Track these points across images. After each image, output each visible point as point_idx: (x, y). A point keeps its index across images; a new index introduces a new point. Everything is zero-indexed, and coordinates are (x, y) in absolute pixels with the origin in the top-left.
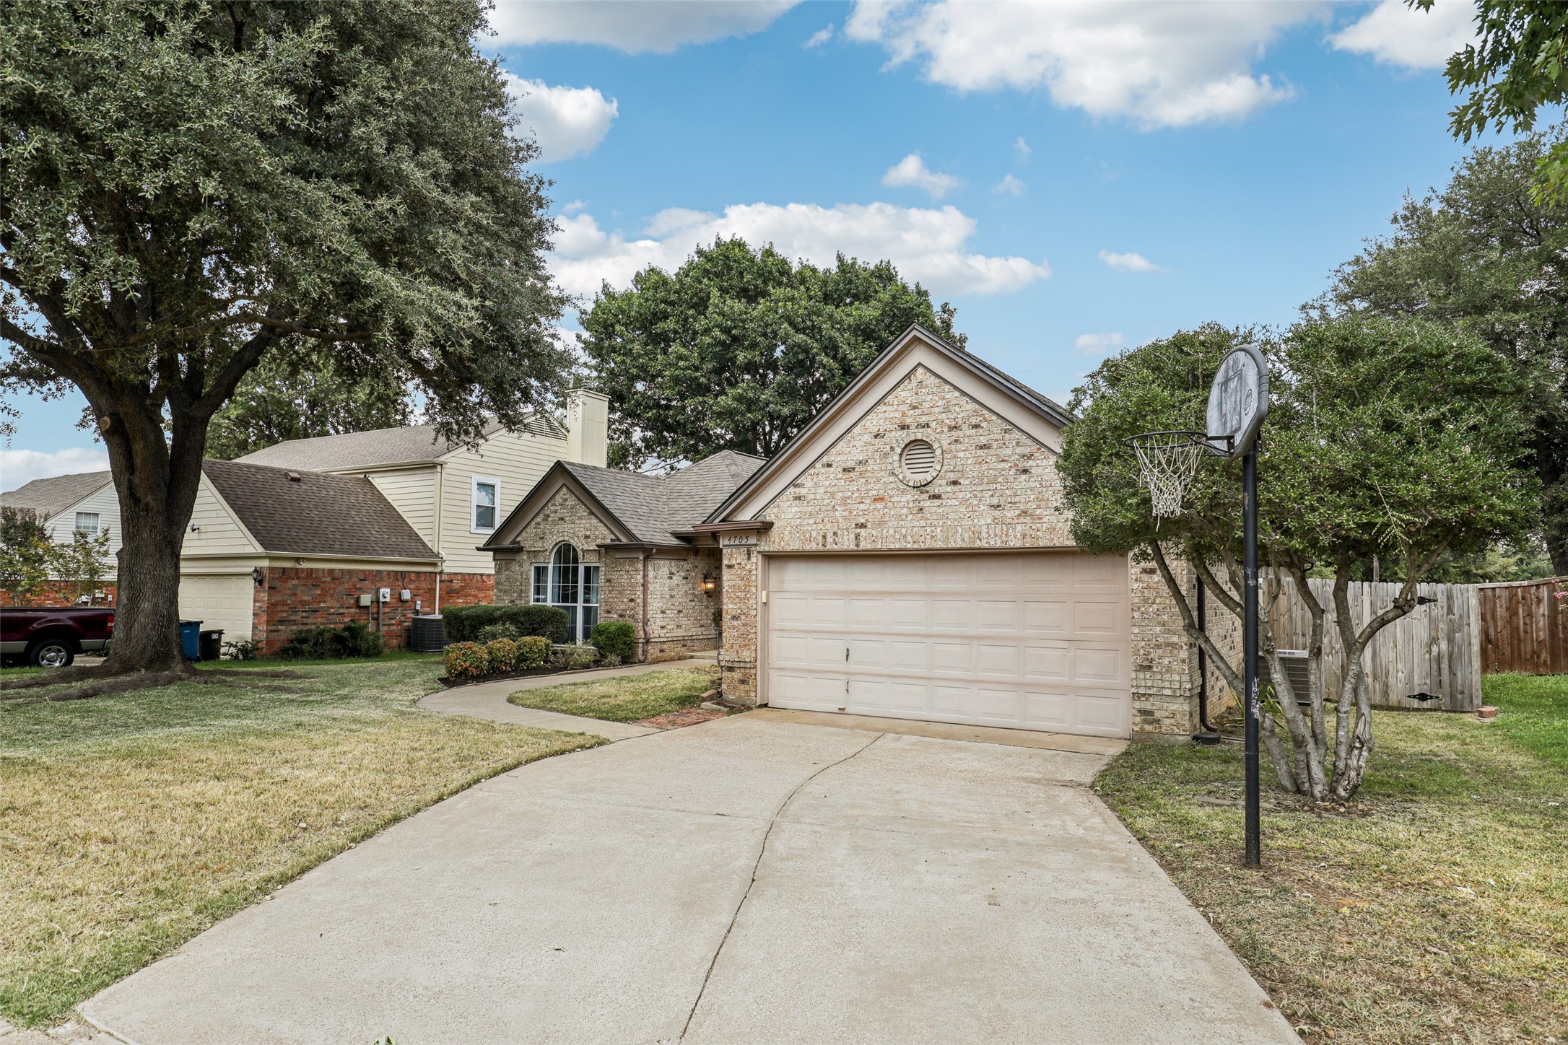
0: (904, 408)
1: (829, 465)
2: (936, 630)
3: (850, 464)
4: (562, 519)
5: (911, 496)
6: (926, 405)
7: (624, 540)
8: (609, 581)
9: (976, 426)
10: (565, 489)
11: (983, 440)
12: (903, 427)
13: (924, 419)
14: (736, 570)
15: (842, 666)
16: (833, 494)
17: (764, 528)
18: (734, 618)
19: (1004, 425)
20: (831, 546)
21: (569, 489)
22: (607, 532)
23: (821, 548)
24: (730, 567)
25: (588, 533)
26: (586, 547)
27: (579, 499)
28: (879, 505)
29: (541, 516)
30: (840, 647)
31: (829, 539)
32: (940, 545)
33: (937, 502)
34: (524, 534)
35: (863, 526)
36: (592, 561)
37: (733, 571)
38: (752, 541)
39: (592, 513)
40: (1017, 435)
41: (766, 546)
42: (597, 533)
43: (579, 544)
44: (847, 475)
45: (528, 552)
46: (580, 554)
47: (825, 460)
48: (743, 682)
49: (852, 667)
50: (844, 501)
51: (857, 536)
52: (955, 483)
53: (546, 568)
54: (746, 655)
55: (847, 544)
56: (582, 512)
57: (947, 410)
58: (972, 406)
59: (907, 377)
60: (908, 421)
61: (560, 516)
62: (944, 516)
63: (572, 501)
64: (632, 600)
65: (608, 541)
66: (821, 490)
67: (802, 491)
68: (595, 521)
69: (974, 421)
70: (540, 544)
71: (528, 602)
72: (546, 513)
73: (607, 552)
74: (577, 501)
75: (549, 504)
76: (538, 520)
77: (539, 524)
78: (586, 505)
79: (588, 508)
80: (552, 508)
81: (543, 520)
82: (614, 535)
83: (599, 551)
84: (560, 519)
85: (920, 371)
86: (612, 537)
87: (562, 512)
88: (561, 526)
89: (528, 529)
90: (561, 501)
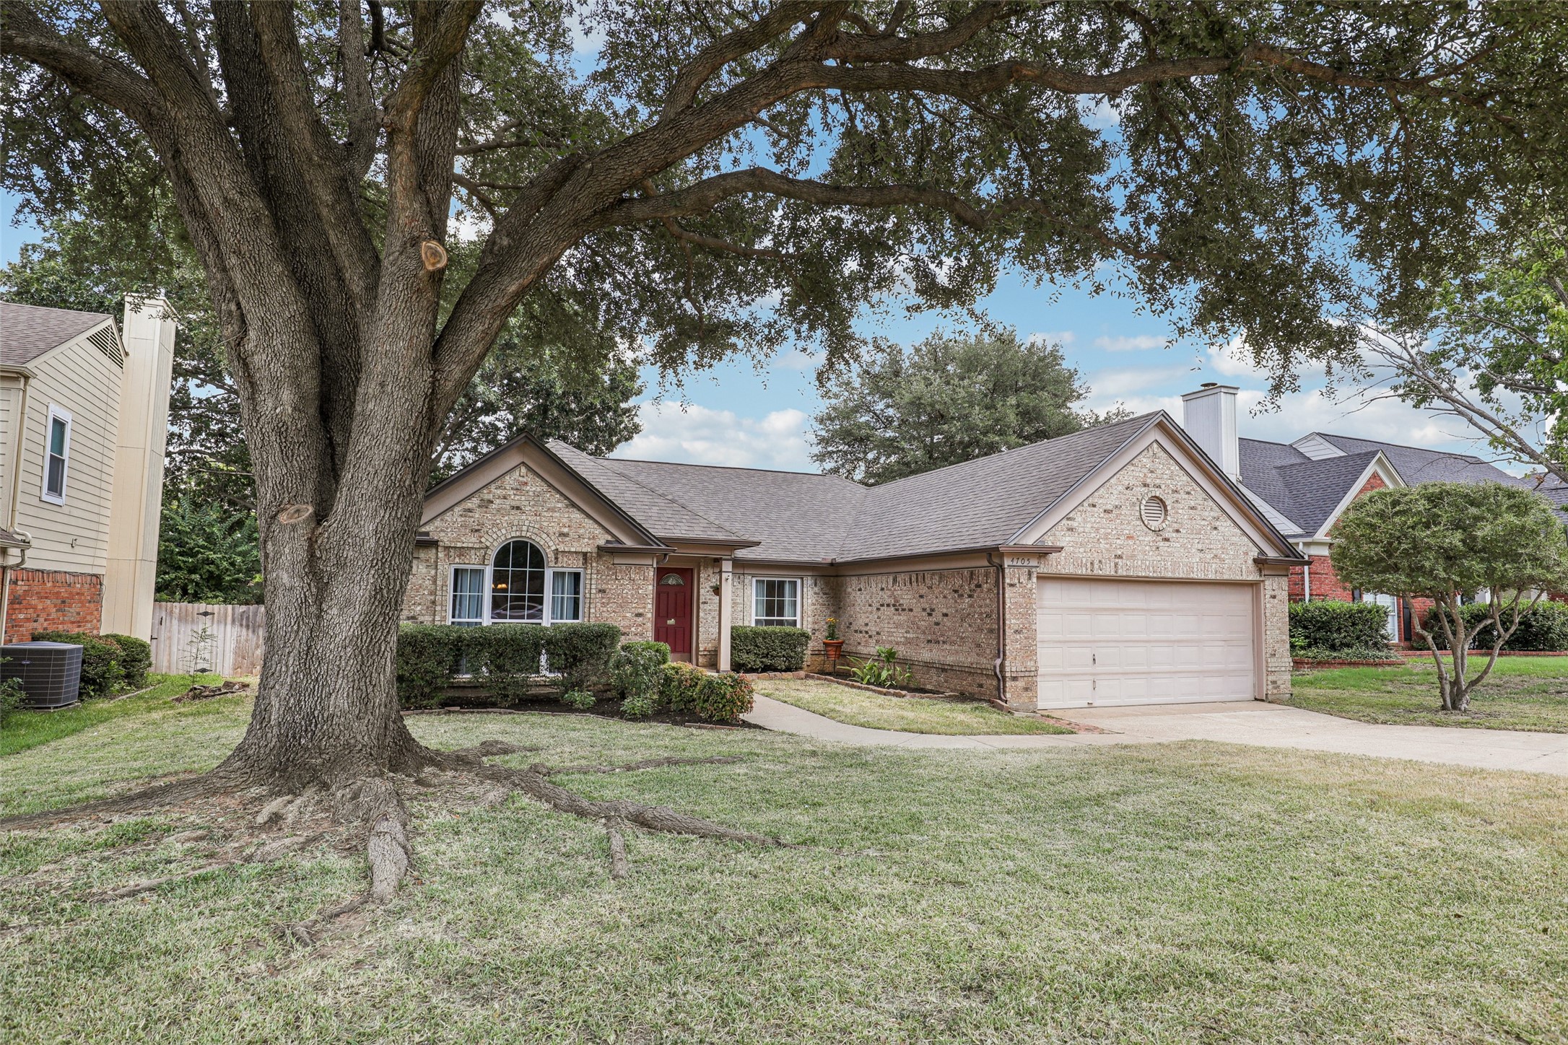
0: (1145, 471)
1: (1094, 506)
2: (1153, 637)
3: (1109, 507)
4: (518, 508)
5: (1150, 537)
6: (1159, 472)
7: (629, 543)
8: (602, 591)
9: (1188, 493)
10: (523, 470)
11: (1192, 504)
12: (1145, 485)
13: (1158, 481)
14: (1018, 589)
15: (1090, 669)
16: (1098, 529)
17: (1042, 553)
18: (1016, 632)
19: (1204, 495)
20: (1097, 572)
21: (529, 469)
22: (598, 531)
23: (1089, 572)
24: (1012, 585)
25: (566, 530)
26: (561, 548)
27: (550, 485)
28: (1131, 542)
29: (476, 501)
30: (1087, 653)
31: (1096, 566)
32: (1170, 575)
33: (1167, 544)
34: (437, 523)
35: (1120, 557)
36: (573, 565)
37: (1015, 589)
38: (1034, 563)
39: (574, 505)
40: (1211, 503)
41: (1043, 569)
42: (582, 531)
43: (548, 545)
44: (1107, 516)
45: (447, 548)
46: (549, 555)
47: (1091, 500)
48: (1026, 689)
49: (1098, 669)
50: (1106, 536)
51: (1116, 565)
52: (1178, 531)
53: (478, 573)
54: (1030, 664)
55: (1108, 571)
56: (555, 501)
57: (1171, 478)
58: (1186, 478)
59: (1147, 448)
60: (1148, 481)
61: (514, 503)
62: (1171, 554)
63: (535, 486)
64: (639, 615)
65: (602, 542)
66: (1089, 525)
67: (1075, 524)
68: (577, 516)
69: (1188, 489)
70: (474, 540)
71: (444, 618)
72: (486, 497)
73: (599, 556)
74: (545, 488)
75: (493, 487)
76: (469, 505)
77: (470, 510)
78: (562, 494)
79: (567, 498)
80: (499, 492)
81: (480, 506)
82: (613, 536)
83: (585, 554)
84: (513, 508)
85: (1155, 445)
86: (609, 538)
87: (515, 499)
88: (515, 517)
89: (448, 517)
90: (516, 485)
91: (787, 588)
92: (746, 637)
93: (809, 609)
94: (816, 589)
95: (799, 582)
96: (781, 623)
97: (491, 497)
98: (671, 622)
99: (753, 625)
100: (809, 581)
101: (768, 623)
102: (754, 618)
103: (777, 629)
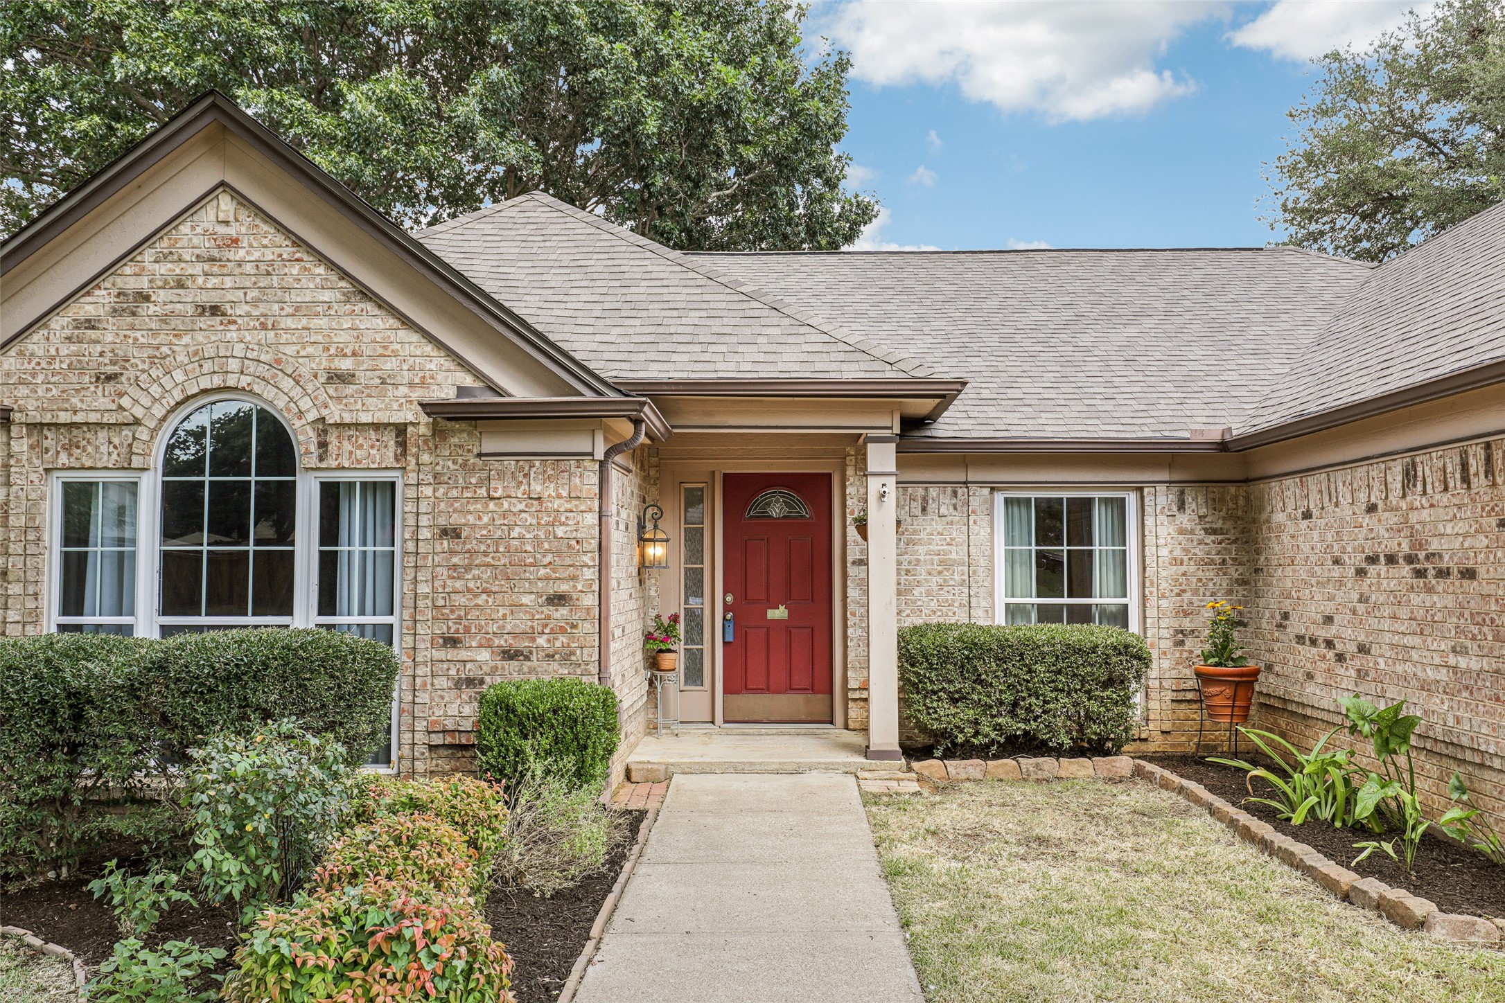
4: (215, 310)
7: (519, 390)
8: (450, 533)
10: (226, 204)
21: (242, 200)
22: (437, 362)
25: (345, 365)
26: (335, 414)
27: (299, 242)
29: (103, 298)
34: (9, 360)
39: (366, 294)
42: (390, 365)
43: (300, 407)
45: (36, 427)
46: (303, 439)
53: (122, 494)
56: (314, 286)
61: (204, 298)
63: (260, 247)
64: (558, 600)
65: (447, 393)
68: (376, 323)
70: (103, 402)
71: (34, 617)
72: (132, 284)
73: (438, 433)
74: (287, 251)
75: (148, 255)
76: (86, 308)
77: (90, 324)
78: (332, 265)
79: (344, 275)
80: (163, 269)
81: (115, 312)
82: (478, 374)
83: (401, 430)
84: (202, 310)
86: (468, 381)
87: (212, 288)
88: (208, 335)
89: (36, 343)
90: (206, 246)
91: (1100, 520)
92: (947, 656)
93: (1163, 575)
94: (1185, 520)
95: (1132, 499)
96: (1082, 615)
97: (143, 284)
98: (779, 613)
99: (1000, 619)
100: (1161, 498)
101: (1047, 614)
102: (1001, 600)
103: (1074, 633)
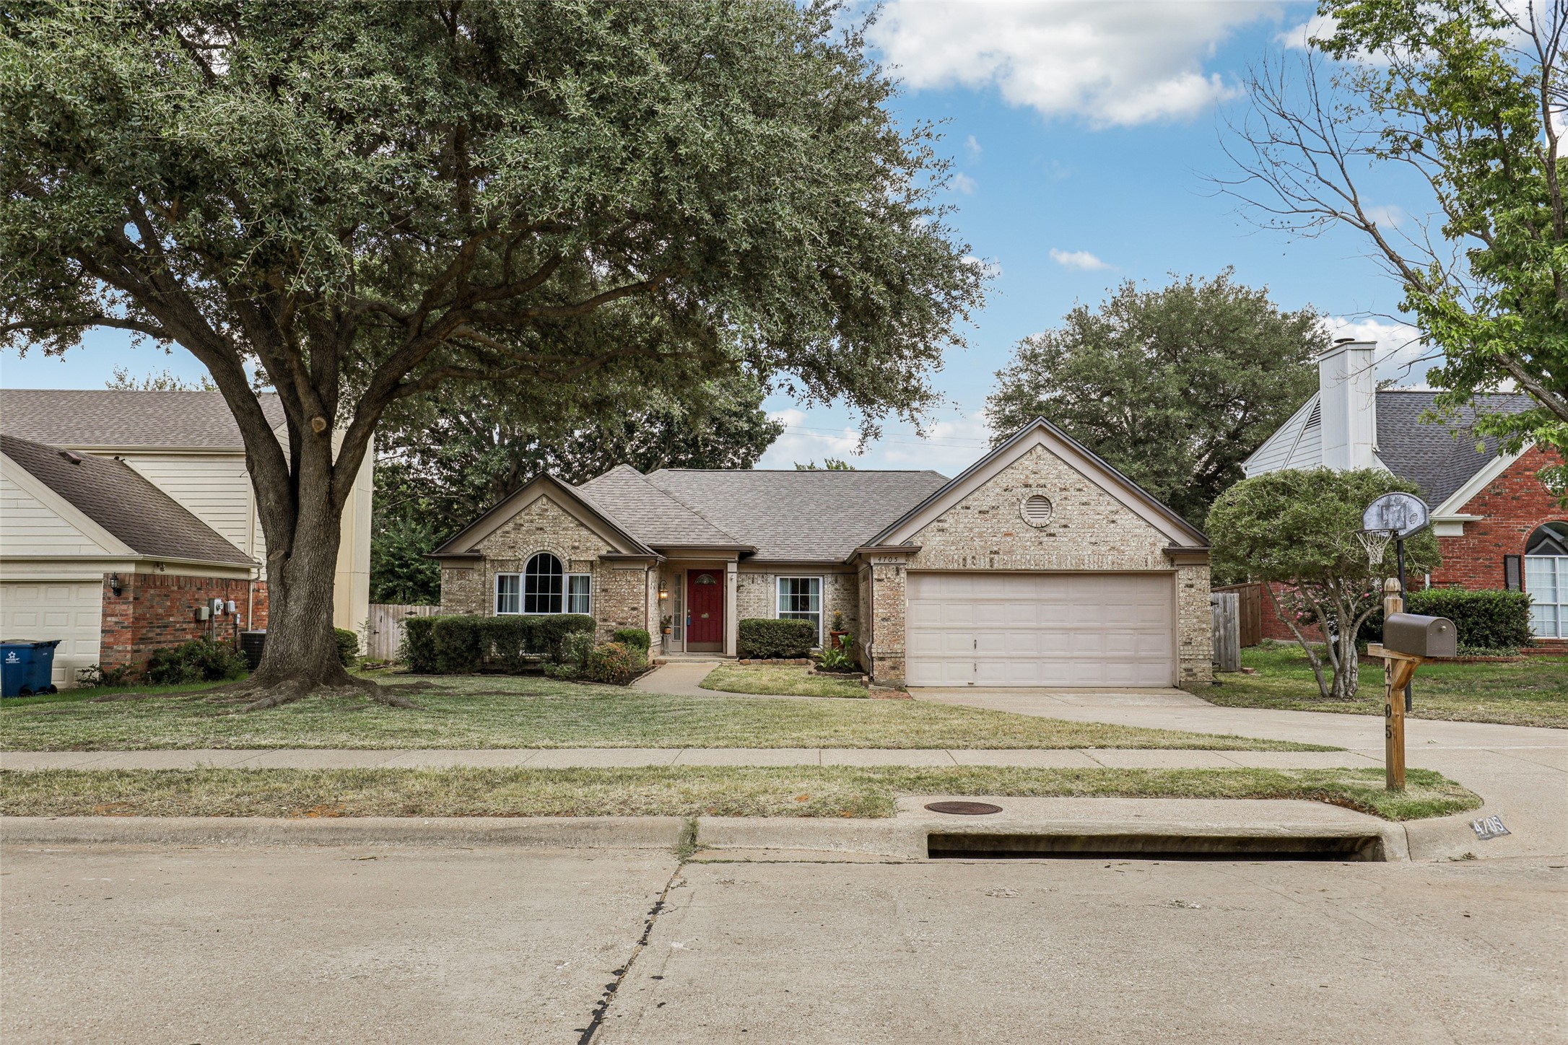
0: (1027, 472)
1: (968, 508)
2: (1044, 624)
3: (984, 508)
4: (541, 529)
5: (1033, 534)
6: (1044, 472)
7: (625, 552)
8: (605, 590)
9: (1080, 490)
10: (545, 500)
11: (1085, 500)
12: (1026, 486)
13: (1042, 482)
14: (886, 583)
15: (971, 653)
16: (971, 530)
17: (910, 552)
18: (884, 619)
19: (1100, 491)
20: (970, 566)
21: (549, 499)
22: (601, 544)
23: (961, 567)
24: (879, 580)
25: (577, 544)
26: (573, 558)
27: (564, 510)
28: (1009, 539)
29: (511, 525)
30: (969, 639)
31: (969, 561)
32: (1055, 567)
33: (1052, 539)
34: (485, 543)
35: (996, 553)
36: (582, 572)
37: (882, 584)
38: (903, 561)
39: (582, 524)
40: (1107, 498)
41: (912, 565)
42: (589, 544)
43: (564, 556)
44: (982, 516)
45: (492, 561)
46: (565, 564)
47: (964, 503)
48: (893, 668)
49: (980, 653)
50: (981, 535)
51: (991, 560)
52: (1065, 526)
53: (515, 579)
54: (897, 647)
55: (983, 564)
56: (568, 522)
57: (1059, 477)
58: (1076, 476)
59: (1030, 451)
60: (1030, 482)
61: (538, 526)
62: (1055, 548)
63: (554, 512)
65: (604, 553)
66: (961, 526)
67: (946, 525)
68: (585, 533)
69: (1078, 486)
70: (510, 554)
71: (491, 612)
72: (519, 522)
73: (602, 563)
74: (561, 512)
75: (523, 514)
76: (506, 528)
77: (507, 532)
78: (573, 517)
79: (577, 519)
80: (527, 517)
81: (514, 529)
82: (613, 547)
83: (591, 562)
84: (538, 529)
85: (1039, 448)
86: (610, 549)
87: (540, 522)
88: (539, 536)
89: (492, 538)
90: (539, 511)
91: (811, 586)
92: (750, 628)
93: (829, 603)
94: (837, 586)
95: (821, 579)
96: (806, 617)
97: (522, 522)
98: (705, 616)
99: (778, 618)
100: (829, 579)
101: (795, 616)
102: (778, 612)
103: (800, 622)
